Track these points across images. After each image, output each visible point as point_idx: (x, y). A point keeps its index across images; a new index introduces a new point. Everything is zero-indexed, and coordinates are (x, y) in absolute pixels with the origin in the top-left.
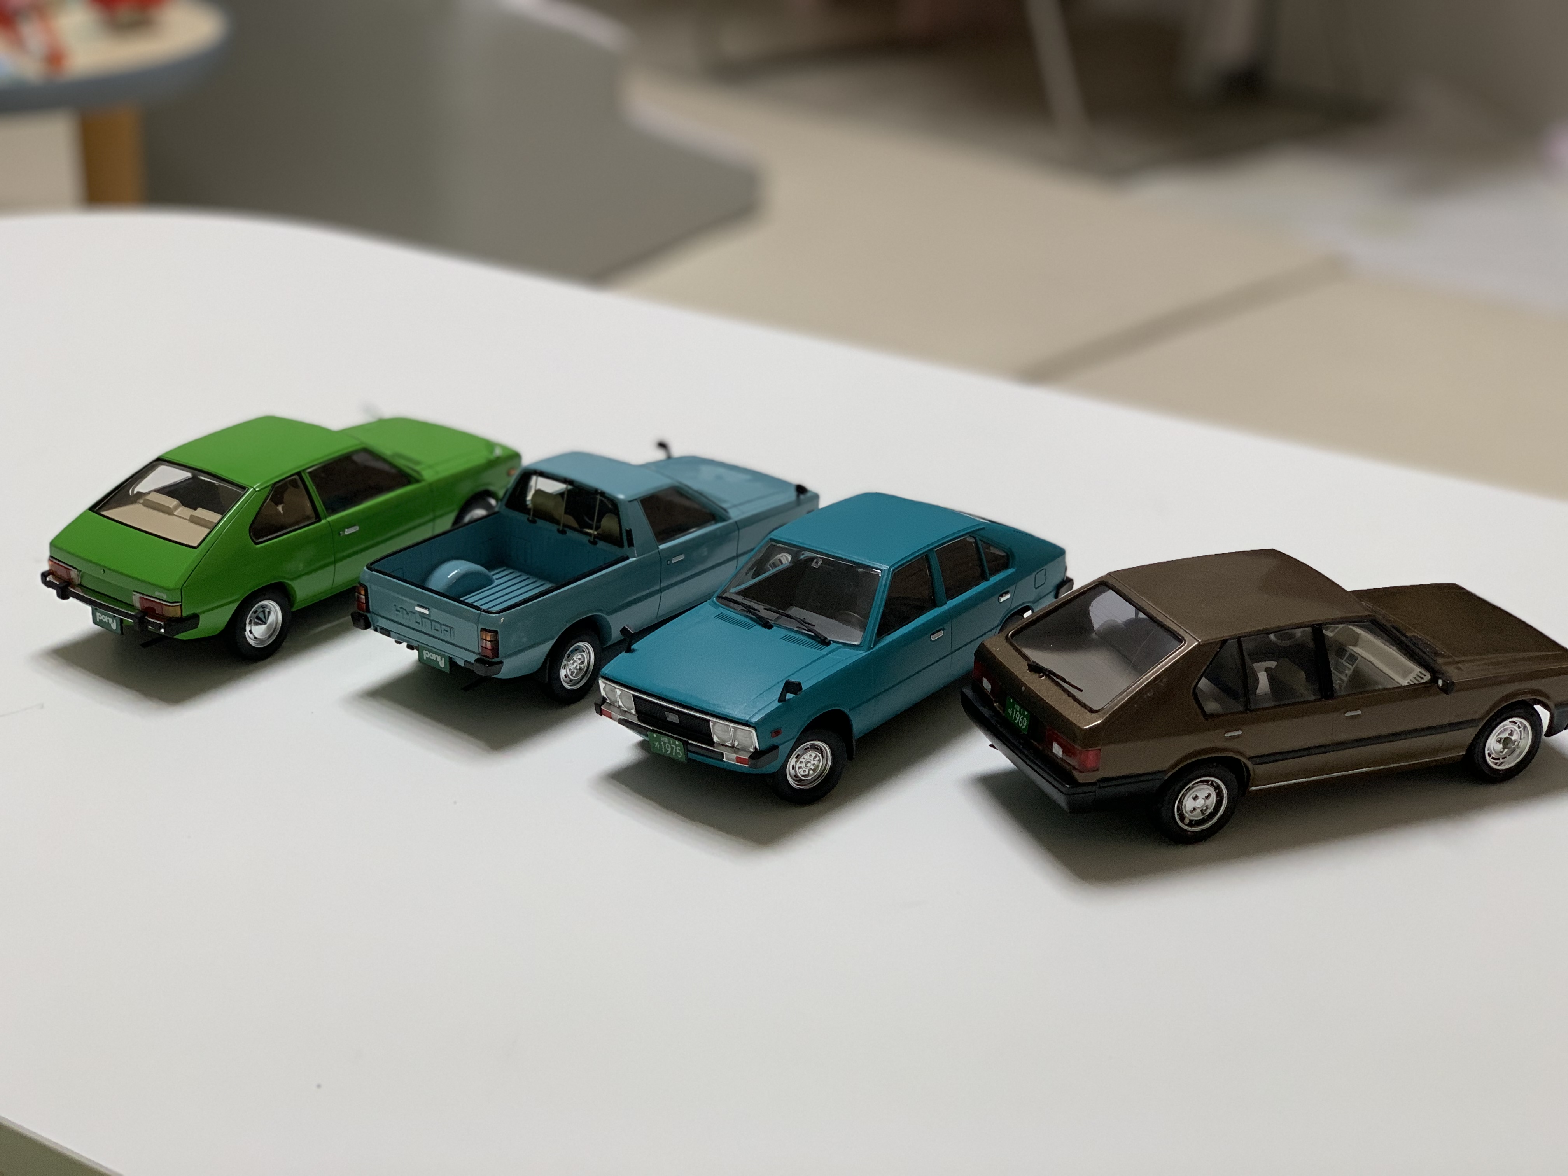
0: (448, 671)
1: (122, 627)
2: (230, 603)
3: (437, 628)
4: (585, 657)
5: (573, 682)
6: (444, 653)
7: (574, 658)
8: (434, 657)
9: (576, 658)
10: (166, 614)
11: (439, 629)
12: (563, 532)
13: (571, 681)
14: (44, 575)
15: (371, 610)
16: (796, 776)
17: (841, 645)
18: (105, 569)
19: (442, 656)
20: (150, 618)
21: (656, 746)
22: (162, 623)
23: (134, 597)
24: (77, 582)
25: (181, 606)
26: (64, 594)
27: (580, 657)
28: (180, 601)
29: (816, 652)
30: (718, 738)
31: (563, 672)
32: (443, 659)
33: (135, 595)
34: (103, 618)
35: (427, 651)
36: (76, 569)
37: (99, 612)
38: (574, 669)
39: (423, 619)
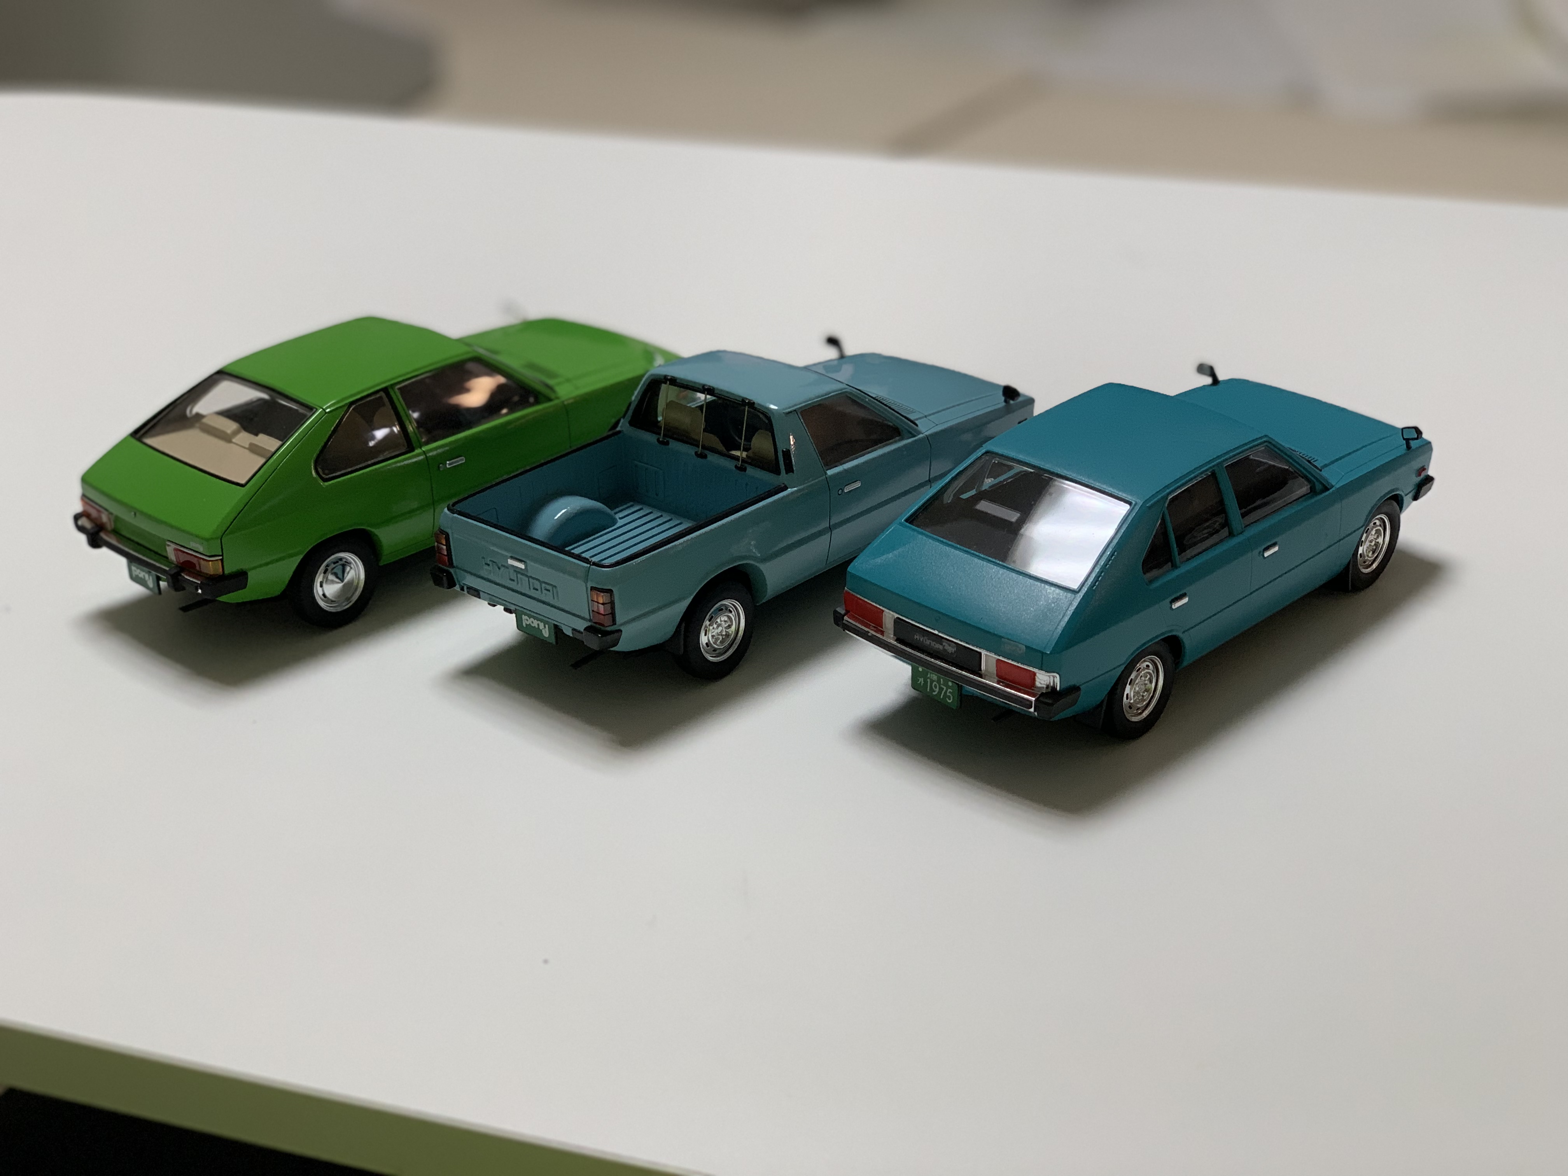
0: (553, 640)
2: (291, 556)
3: (536, 587)
4: (733, 618)
5: (717, 652)
6: (547, 620)
7: (718, 620)
8: (535, 623)
9: (721, 621)
10: (204, 571)
11: (539, 588)
12: (703, 456)
13: (715, 650)
14: (77, 518)
15: (455, 563)
18: (136, 512)
19: (545, 623)
20: (187, 575)
22: (200, 583)
23: (167, 547)
24: (109, 526)
25: (222, 561)
26: (95, 542)
27: (726, 619)
28: (221, 554)
31: (704, 639)
32: (547, 626)
33: (168, 545)
34: (140, 573)
35: (526, 617)
36: (106, 510)
37: (134, 566)
38: (719, 635)
39: (519, 576)
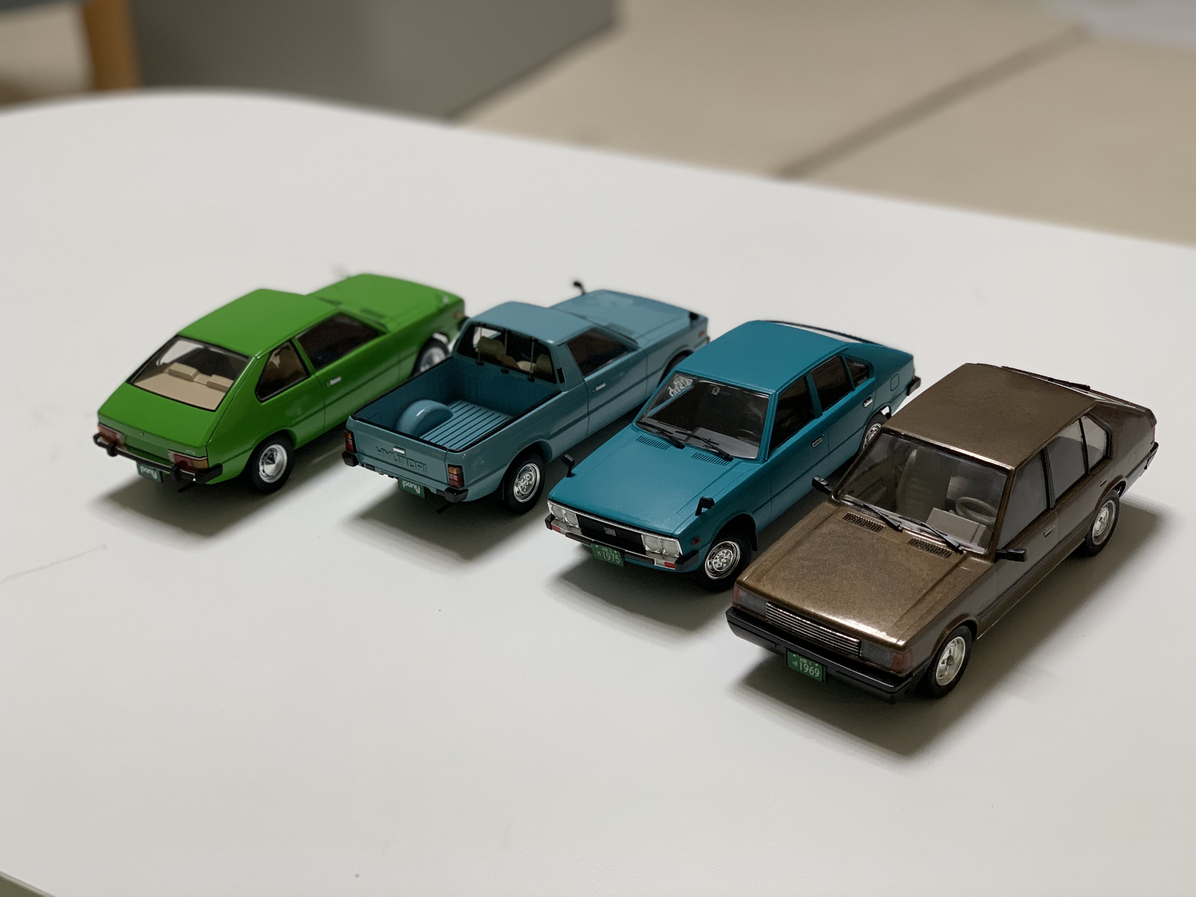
0: (423, 496)
1: (161, 477)
2: (245, 452)
3: (412, 465)
4: (533, 475)
5: (524, 496)
6: (419, 484)
7: (524, 477)
8: (411, 486)
9: (525, 477)
10: (196, 467)
11: (414, 465)
12: (506, 372)
13: (523, 495)
14: (96, 437)
15: (357, 450)
16: (713, 569)
17: (741, 460)
18: (144, 432)
19: (418, 485)
20: (183, 470)
21: (598, 554)
22: (194, 474)
23: (169, 454)
24: (122, 442)
25: (207, 459)
26: (113, 453)
27: (528, 475)
28: (206, 455)
29: (722, 467)
30: (649, 547)
31: (516, 489)
32: (419, 487)
33: (169, 452)
34: (146, 470)
35: (405, 482)
36: (120, 432)
37: (142, 466)
38: (524, 486)
39: (400, 458)
